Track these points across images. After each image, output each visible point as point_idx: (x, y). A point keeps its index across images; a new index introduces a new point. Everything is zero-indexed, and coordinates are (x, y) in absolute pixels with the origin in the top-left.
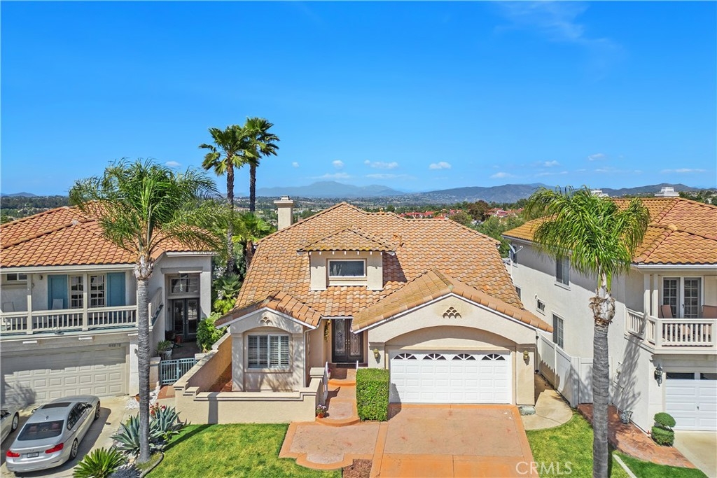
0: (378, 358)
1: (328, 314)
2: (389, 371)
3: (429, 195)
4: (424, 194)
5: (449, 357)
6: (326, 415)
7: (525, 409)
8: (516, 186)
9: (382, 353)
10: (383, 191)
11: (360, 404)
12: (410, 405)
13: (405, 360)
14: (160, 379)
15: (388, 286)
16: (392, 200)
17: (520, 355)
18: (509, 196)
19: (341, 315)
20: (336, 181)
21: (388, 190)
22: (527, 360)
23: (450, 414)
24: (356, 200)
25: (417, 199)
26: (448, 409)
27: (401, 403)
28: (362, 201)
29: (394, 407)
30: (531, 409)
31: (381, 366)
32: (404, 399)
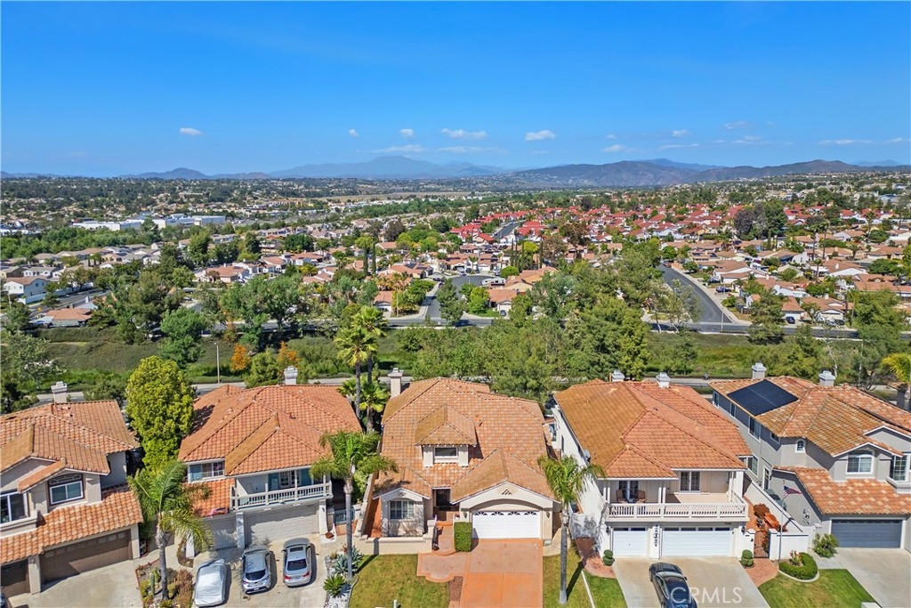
0: (466, 516)
1: (436, 486)
2: (472, 523)
3: (524, 176)
4: (518, 173)
5: (506, 514)
6: (437, 548)
7: (546, 542)
8: (634, 164)
9: (468, 513)
10: (466, 169)
11: (456, 543)
12: (484, 540)
13: (481, 515)
14: (335, 522)
15: (472, 463)
16: (477, 183)
17: (545, 513)
18: (624, 176)
19: (443, 486)
20: (405, 156)
21: (471, 168)
22: (548, 516)
23: (505, 546)
24: (430, 183)
25: (508, 181)
26: (504, 543)
27: (478, 539)
28: (438, 184)
29: (474, 542)
30: (549, 542)
31: (467, 520)
32: (480, 536)
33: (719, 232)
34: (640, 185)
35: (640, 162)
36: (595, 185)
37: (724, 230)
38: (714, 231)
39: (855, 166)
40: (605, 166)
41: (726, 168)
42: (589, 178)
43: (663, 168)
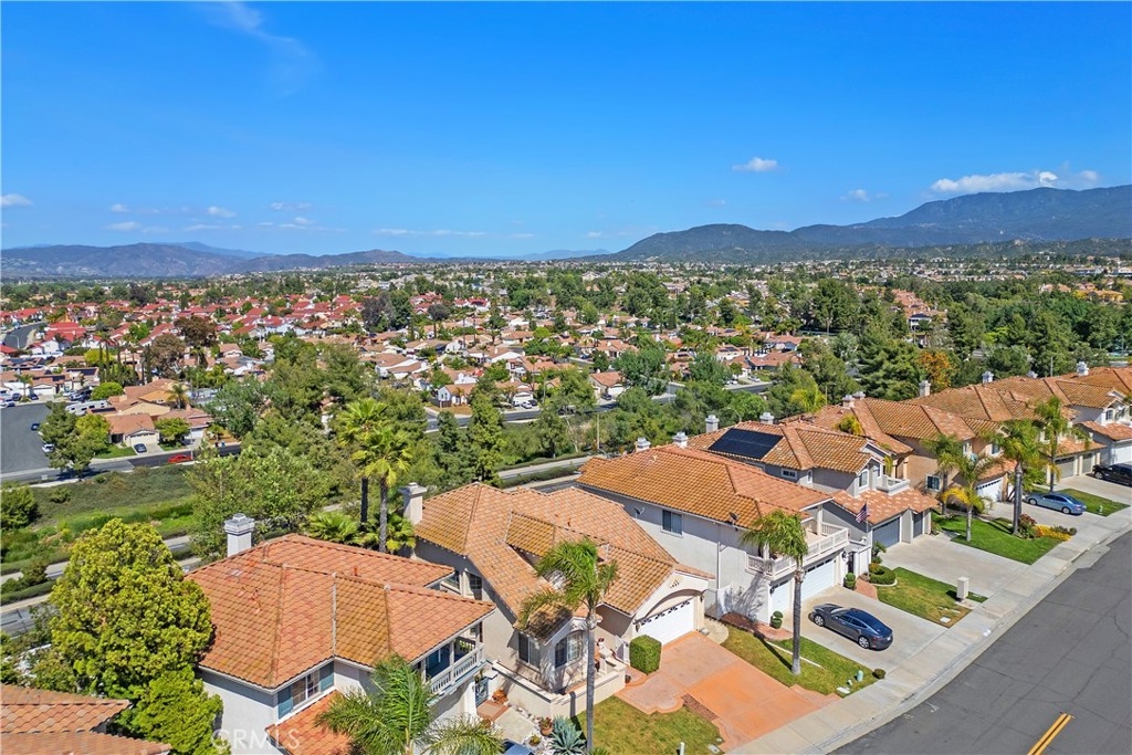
0: (638, 629)
5: (666, 613)
6: (630, 679)
7: (704, 632)
17: (699, 598)
23: (677, 650)
26: (671, 647)
30: (706, 630)
33: (345, 325)
34: (169, 275)
35: (165, 246)
36: (102, 274)
37: (350, 323)
38: (338, 324)
39: (412, 257)
40: (113, 248)
41: (278, 256)
42: (90, 264)
43: (197, 254)
